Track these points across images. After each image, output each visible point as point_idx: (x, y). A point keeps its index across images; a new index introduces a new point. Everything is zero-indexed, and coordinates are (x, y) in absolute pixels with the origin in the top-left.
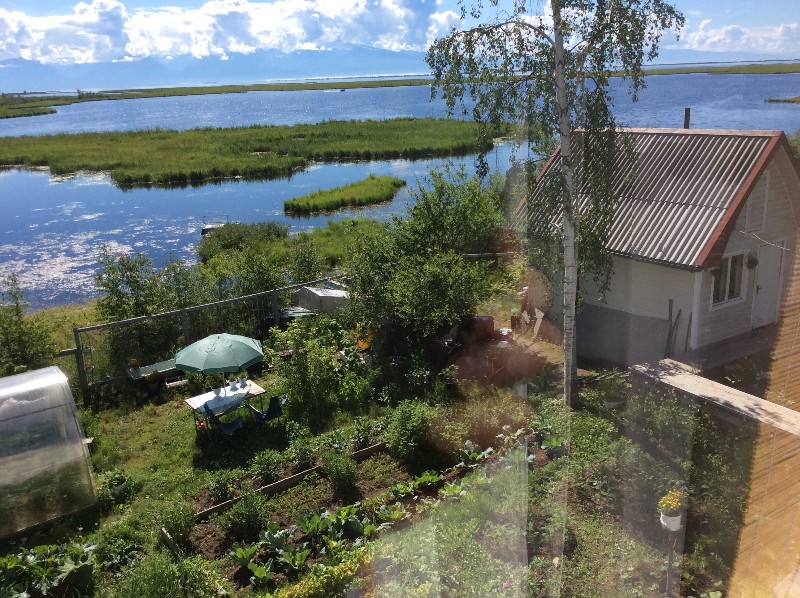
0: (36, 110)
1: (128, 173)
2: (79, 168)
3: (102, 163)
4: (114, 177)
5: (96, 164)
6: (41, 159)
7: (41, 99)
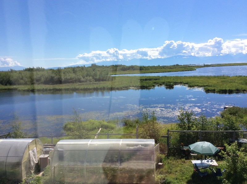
0: (191, 69)
1: (209, 88)
2: (196, 86)
3: (202, 85)
4: (205, 89)
5: (201, 85)
6: (186, 82)
7: (194, 66)
